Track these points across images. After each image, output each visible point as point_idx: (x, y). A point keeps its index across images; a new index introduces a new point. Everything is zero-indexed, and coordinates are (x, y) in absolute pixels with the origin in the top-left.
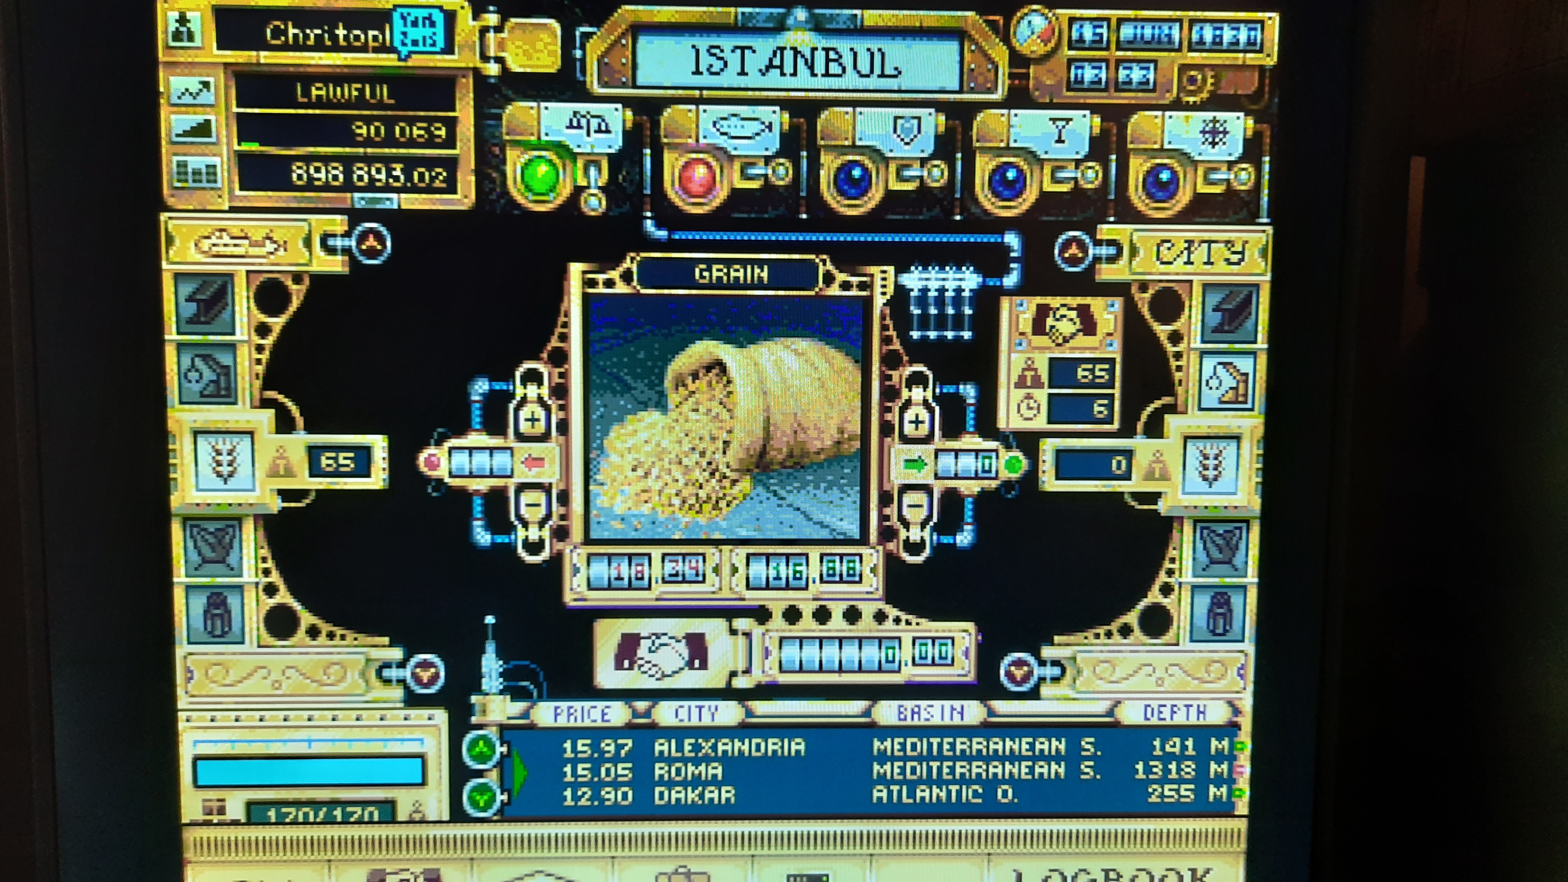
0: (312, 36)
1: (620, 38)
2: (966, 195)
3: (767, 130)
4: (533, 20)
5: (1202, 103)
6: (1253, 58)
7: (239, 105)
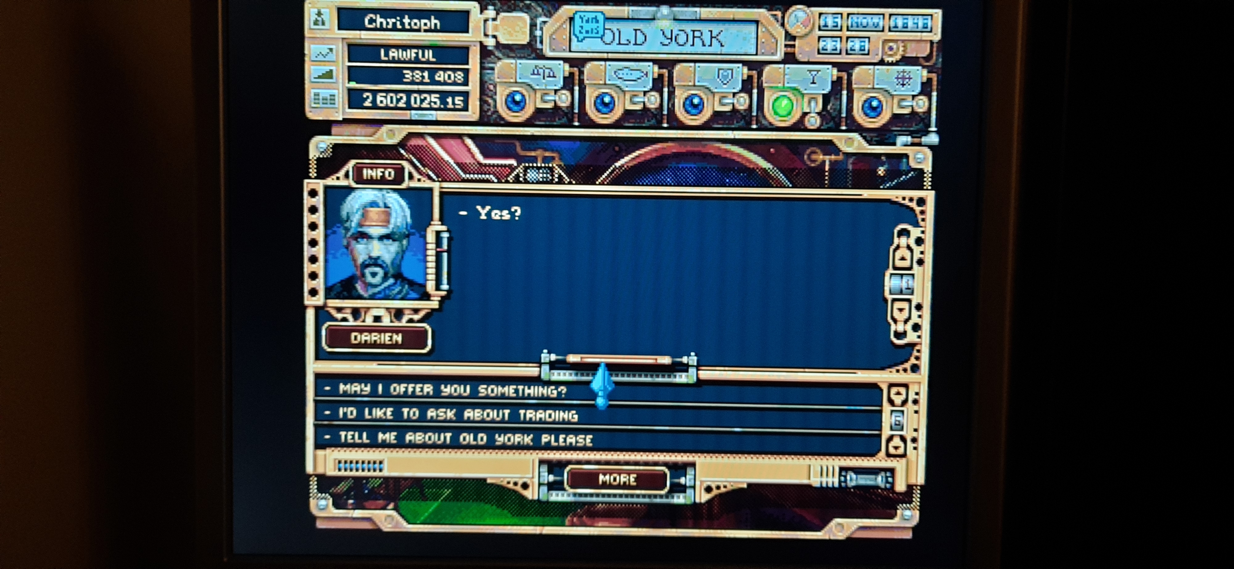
0: (391, 24)
1: (562, 24)
2: (760, 114)
3: (645, 76)
4: (514, 14)
5: (897, 61)
6: (926, 36)
7: (349, 61)
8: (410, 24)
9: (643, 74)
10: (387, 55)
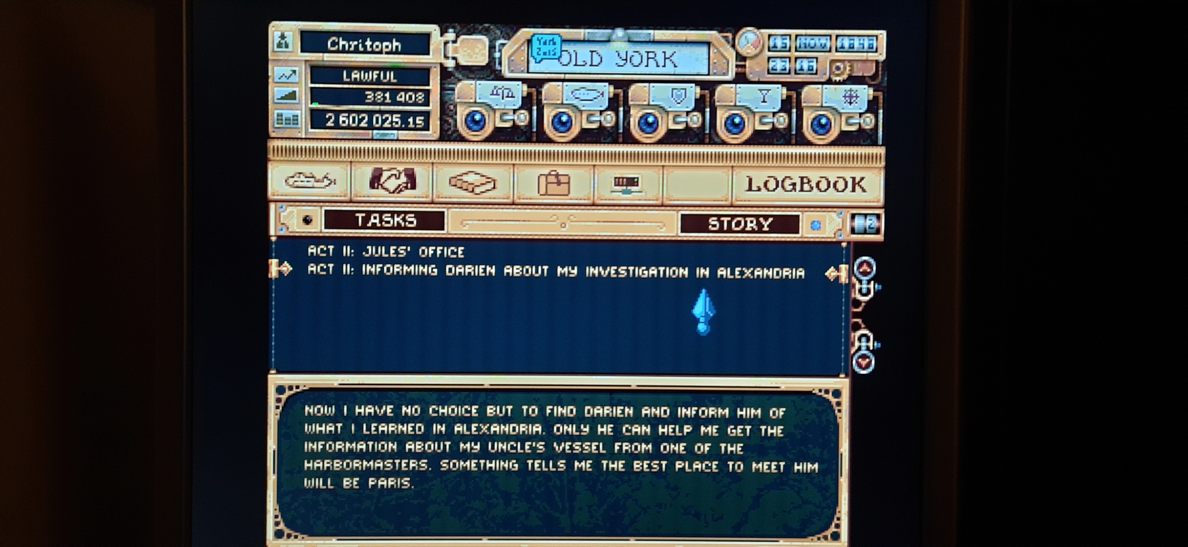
0: (353, 46)
1: (520, 47)
2: (712, 132)
3: (601, 96)
4: (473, 37)
5: (844, 80)
6: (872, 56)
7: (312, 83)
8: (371, 46)
9: (599, 94)
10: (349, 76)
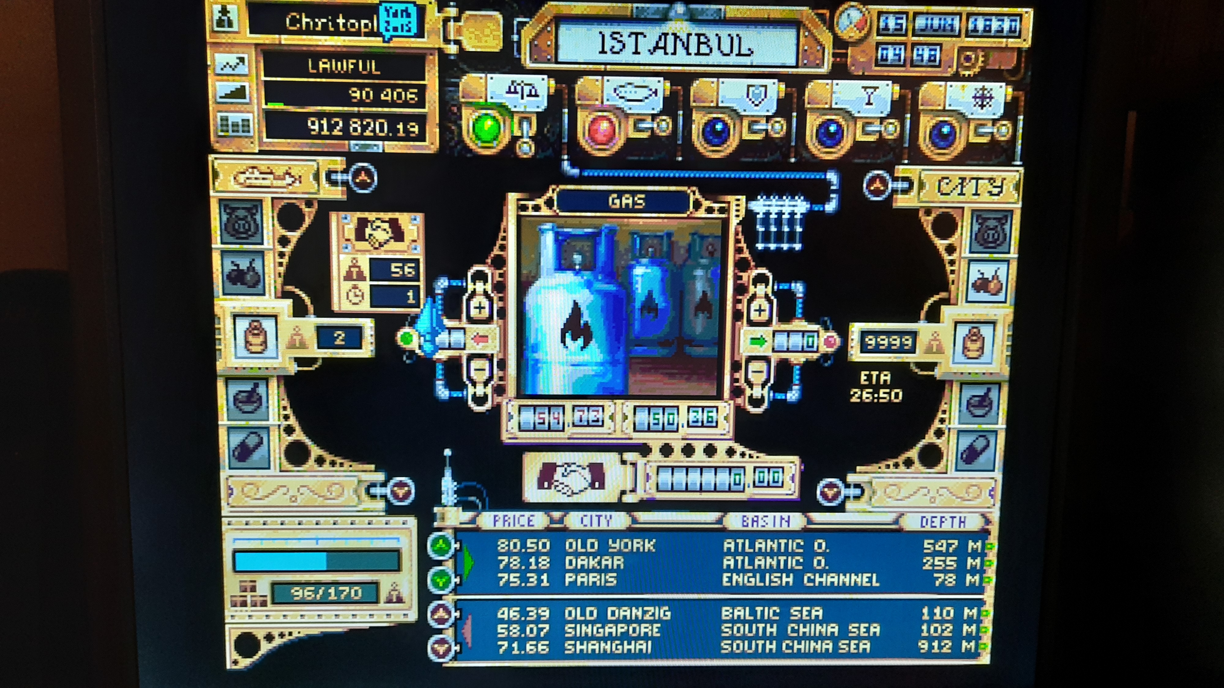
0: (320, 24)
1: (546, 26)
2: (799, 144)
4: (483, 13)
5: (975, 76)
6: (1012, 43)
7: (266, 75)
8: (345, 25)
9: (651, 93)
